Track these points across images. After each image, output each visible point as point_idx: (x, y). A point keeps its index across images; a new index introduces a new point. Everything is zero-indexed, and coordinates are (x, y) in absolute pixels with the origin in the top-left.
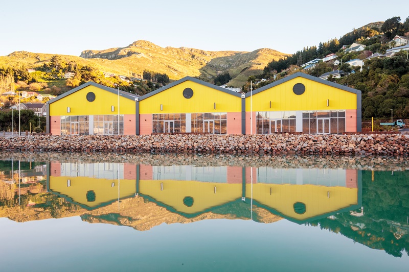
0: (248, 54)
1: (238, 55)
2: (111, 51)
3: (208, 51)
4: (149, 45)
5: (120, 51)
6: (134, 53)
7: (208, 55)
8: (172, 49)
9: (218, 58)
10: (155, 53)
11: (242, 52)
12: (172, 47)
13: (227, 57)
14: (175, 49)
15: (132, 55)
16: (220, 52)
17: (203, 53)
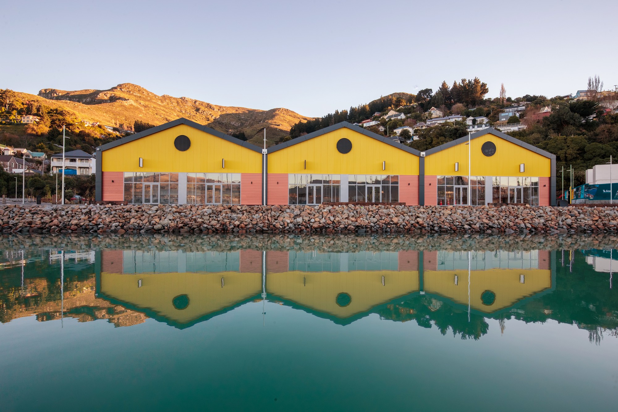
0: (263, 112)
1: (252, 113)
2: (85, 93)
3: (216, 106)
4: (140, 90)
5: (98, 94)
6: (120, 98)
7: (216, 110)
8: (170, 98)
9: (227, 115)
10: (148, 101)
11: (256, 110)
12: (171, 95)
13: (239, 114)
14: (174, 98)
15: (117, 101)
16: (231, 107)
17: (209, 106)
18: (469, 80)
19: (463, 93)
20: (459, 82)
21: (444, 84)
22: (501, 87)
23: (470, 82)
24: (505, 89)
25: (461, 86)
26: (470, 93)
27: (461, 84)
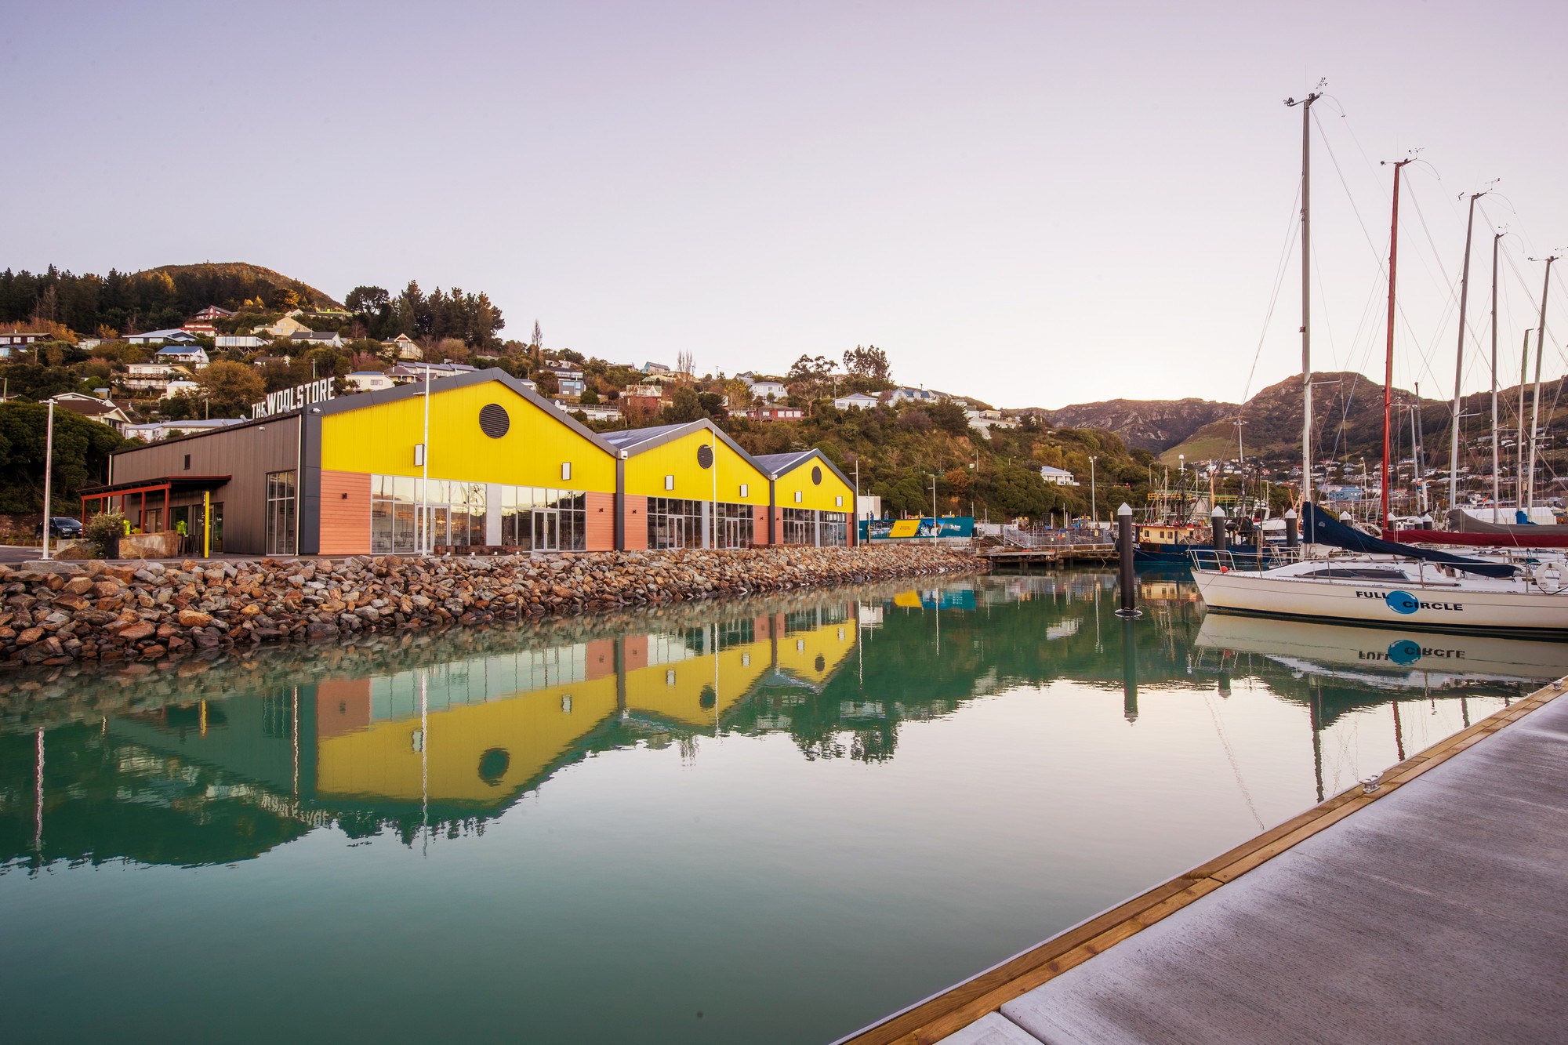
18: (469, 294)
19: (458, 317)
20: (447, 292)
21: (413, 287)
22: (534, 325)
23: (471, 299)
24: (542, 331)
25: (451, 301)
26: (470, 321)
27: (451, 298)
